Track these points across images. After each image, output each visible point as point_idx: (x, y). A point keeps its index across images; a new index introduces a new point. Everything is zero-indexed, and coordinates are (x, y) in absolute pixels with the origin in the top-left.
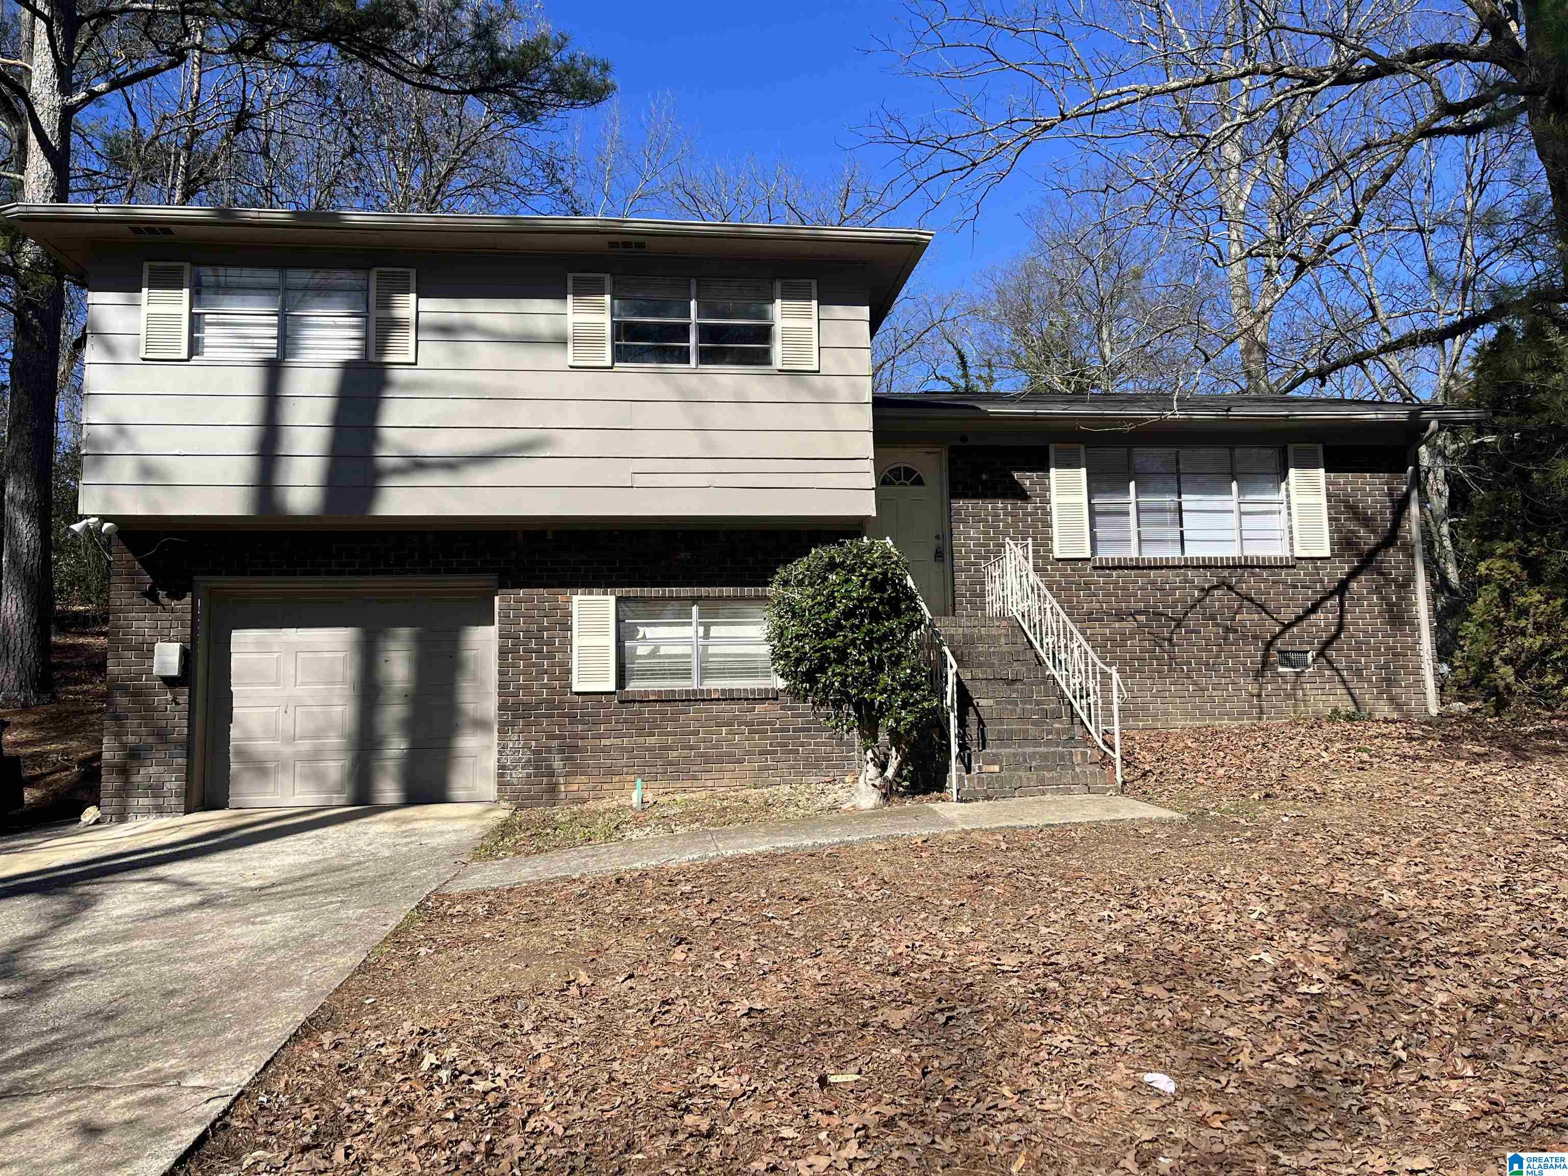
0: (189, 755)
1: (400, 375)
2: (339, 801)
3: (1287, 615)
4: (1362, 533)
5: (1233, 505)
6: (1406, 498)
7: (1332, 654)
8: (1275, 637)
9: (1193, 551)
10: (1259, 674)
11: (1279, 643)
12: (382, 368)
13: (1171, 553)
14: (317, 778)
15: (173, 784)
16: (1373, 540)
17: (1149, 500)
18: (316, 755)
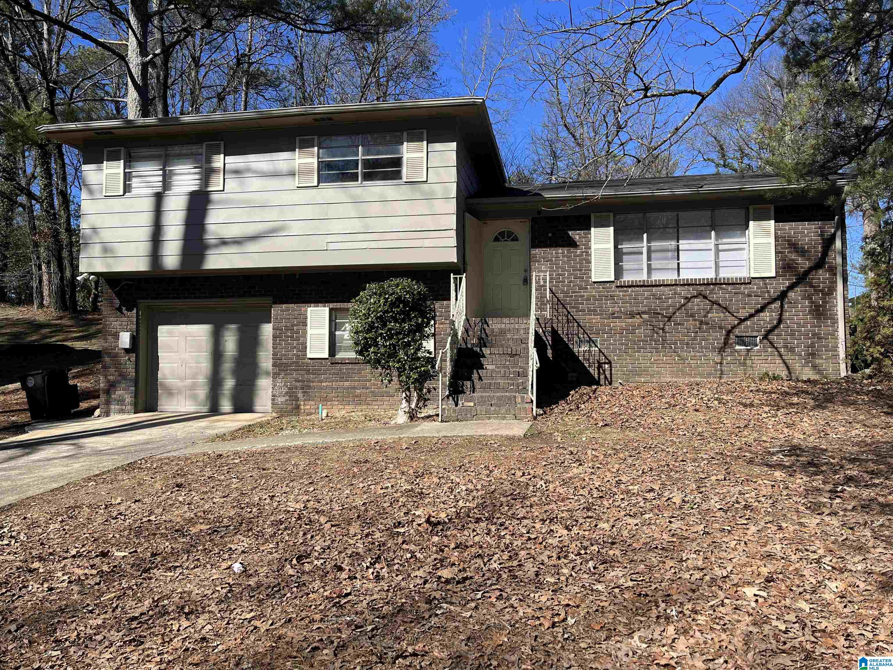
0: (136, 386)
1: (214, 197)
2: (205, 409)
3: (743, 314)
4: (800, 260)
5: (712, 246)
6: (832, 238)
7: (773, 337)
8: (733, 327)
9: (686, 275)
10: (722, 350)
11: (737, 331)
12: (208, 193)
13: (671, 277)
14: (194, 397)
15: (128, 399)
16: (807, 264)
17: (655, 245)
18: (193, 387)
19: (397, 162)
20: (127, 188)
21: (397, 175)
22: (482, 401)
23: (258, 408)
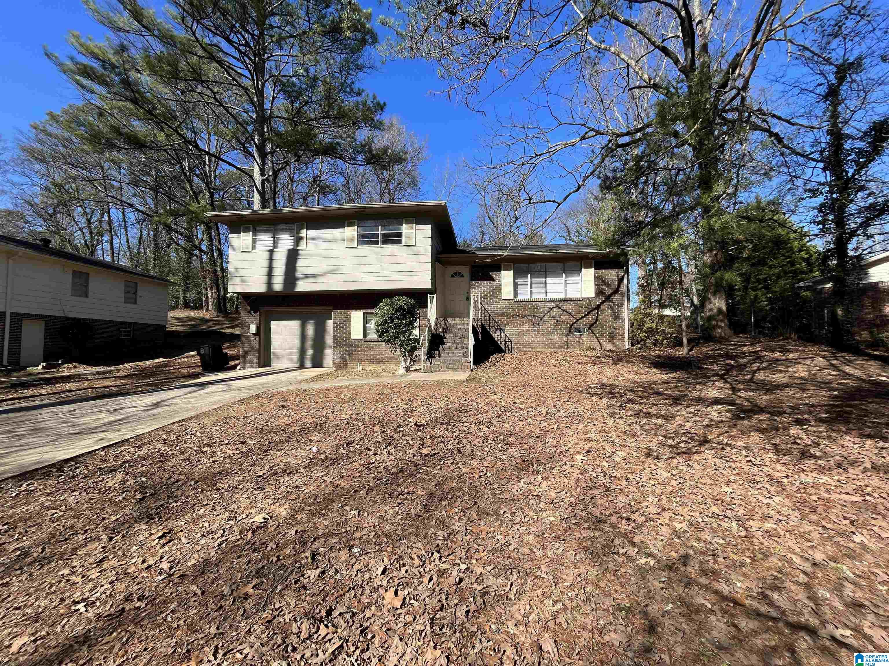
0: (259, 354)
1: (301, 252)
2: (297, 366)
3: (579, 316)
4: (607, 289)
5: (563, 281)
6: (623, 277)
7: (593, 328)
8: (574, 323)
9: (550, 296)
10: (567, 335)
11: (575, 325)
12: (298, 250)
13: (542, 297)
14: (291, 360)
15: (255, 360)
16: (610, 291)
17: (534, 280)
18: (291, 354)
19: (400, 235)
20: (254, 247)
21: (399, 242)
22: (445, 362)
23: (325, 365)
